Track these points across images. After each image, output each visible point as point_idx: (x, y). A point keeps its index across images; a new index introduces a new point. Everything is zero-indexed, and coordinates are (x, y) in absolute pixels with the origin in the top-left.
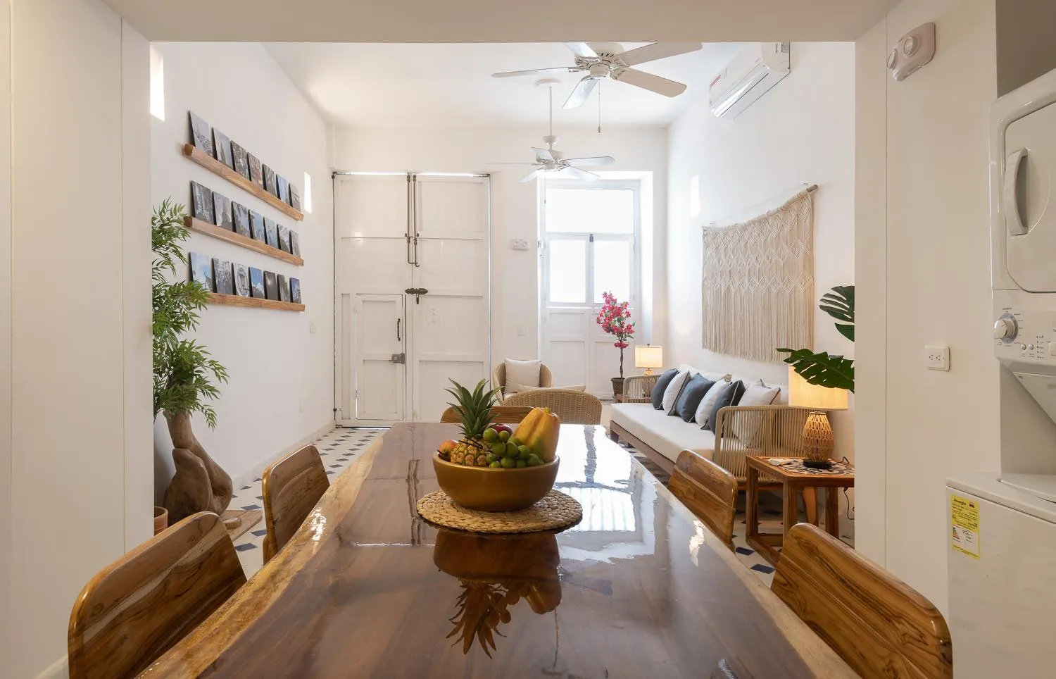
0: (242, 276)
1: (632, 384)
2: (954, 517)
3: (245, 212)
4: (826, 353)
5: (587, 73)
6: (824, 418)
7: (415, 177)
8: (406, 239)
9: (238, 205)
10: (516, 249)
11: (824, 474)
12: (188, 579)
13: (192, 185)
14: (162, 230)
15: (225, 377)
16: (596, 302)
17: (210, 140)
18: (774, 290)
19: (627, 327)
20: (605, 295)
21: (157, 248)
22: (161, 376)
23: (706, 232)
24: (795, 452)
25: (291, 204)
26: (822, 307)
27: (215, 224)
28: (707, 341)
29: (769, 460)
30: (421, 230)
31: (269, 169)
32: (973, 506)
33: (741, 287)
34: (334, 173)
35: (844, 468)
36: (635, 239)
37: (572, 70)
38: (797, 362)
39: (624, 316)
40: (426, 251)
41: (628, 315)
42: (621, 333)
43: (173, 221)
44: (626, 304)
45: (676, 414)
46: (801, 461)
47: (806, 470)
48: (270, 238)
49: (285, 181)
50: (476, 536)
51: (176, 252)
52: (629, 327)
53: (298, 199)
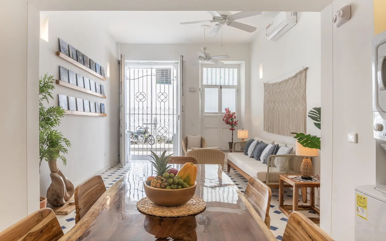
0: (80, 103)
1: (236, 145)
2: (357, 203)
4: (310, 135)
5: (217, 23)
6: (309, 160)
9: (79, 75)
10: (191, 91)
11: (309, 182)
12: (35, 238)
13: (59, 67)
14: (44, 86)
15: (70, 145)
16: (222, 112)
17: (67, 49)
18: (291, 109)
19: (235, 122)
20: (226, 109)
21: (42, 93)
22: (44, 145)
23: (265, 85)
24: (299, 173)
25: (102, 74)
26: (309, 116)
27: (69, 83)
28: (265, 128)
29: (288, 176)
31: (92, 60)
32: (365, 199)
33: (278, 107)
34: (119, 62)
35: (317, 179)
36: (238, 88)
37: (211, 22)
38: (299, 138)
39: (233, 118)
41: (235, 117)
42: (232, 124)
43: (49, 82)
44: (234, 113)
45: (253, 157)
46: (300, 177)
47: (302, 180)
48: (92, 88)
49: (98, 65)
50: (159, 218)
51: (49, 94)
52: (236, 122)
53: (104, 72)
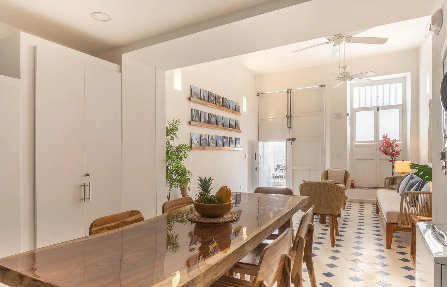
0: (212, 139)
3: (214, 116)
5: (334, 43)
7: (291, 91)
8: (287, 117)
9: (211, 114)
10: (336, 118)
13: (192, 110)
16: (380, 140)
17: (199, 93)
19: (397, 152)
20: (384, 136)
23: (430, 102)
25: (236, 109)
27: (201, 122)
28: (430, 159)
30: (293, 113)
31: (225, 98)
34: (259, 94)
36: (403, 107)
39: (394, 146)
40: (295, 121)
41: (397, 146)
42: (393, 155)
44: (396, 140)
48: (225, 124)
49: (233, 101)
53: (239, 107)
